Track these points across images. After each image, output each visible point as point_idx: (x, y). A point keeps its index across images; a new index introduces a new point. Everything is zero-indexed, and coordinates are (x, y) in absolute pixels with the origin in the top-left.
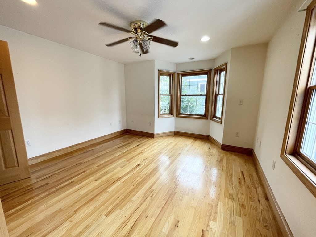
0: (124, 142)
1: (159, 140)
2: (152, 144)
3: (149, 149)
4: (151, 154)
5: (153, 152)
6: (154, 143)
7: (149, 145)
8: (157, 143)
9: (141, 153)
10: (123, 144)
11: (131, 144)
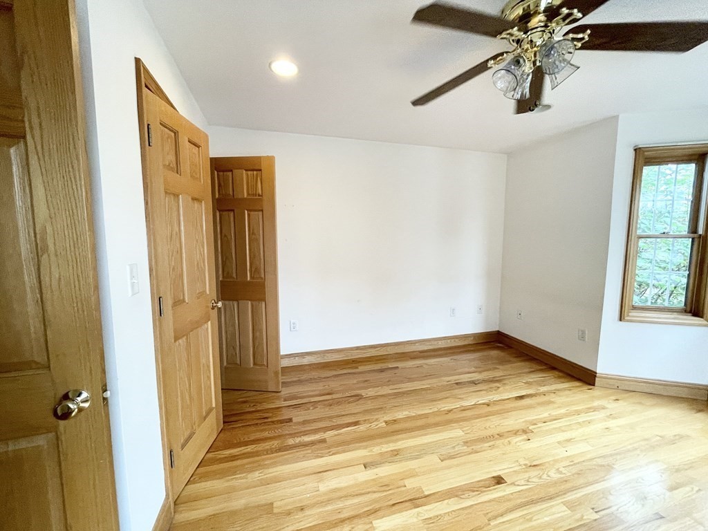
0: (480, 372)
1: (616, 405)
2: (578, 413)
3: (560, 430)
4: (561, 453)
5: (573, 450)
6: (589, 410)
7: (563, 411)
8: (601, 415)
9: (525, 432)
10: (476, 376)
11: (497, 385)
